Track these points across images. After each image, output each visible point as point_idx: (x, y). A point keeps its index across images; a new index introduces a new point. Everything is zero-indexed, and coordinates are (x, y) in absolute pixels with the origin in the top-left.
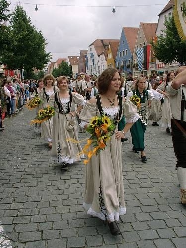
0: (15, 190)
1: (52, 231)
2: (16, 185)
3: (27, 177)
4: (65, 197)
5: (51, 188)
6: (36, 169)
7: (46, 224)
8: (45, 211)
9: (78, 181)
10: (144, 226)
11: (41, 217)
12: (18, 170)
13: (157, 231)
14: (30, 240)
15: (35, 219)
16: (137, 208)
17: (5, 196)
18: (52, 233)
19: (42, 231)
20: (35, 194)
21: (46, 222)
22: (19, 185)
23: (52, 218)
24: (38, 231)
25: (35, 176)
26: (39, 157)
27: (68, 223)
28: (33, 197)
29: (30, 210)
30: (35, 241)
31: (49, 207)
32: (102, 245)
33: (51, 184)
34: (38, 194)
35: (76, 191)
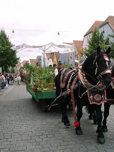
0: (8, 143)
2: (9, 140)
3: (15, 134)
4: (41, 147)
5: (31, 141)
6: (20, 130)
9: (47, 136)
12: (8, 130)
17: (3, 147)
20: (22, 145)
22: (11, 140)
25: (20, 134)
26: (20, 122)
28: (21, 147)
33: (31, 139)
34: (24, 145)
35: (47, 142)
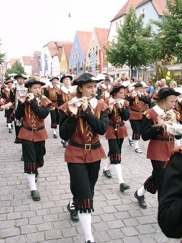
1: (29, 226)
5: (21, 187)
6: (4, 170)
7: (22, 220)
8: (20, 208)
9: (46, 179)
10: (111, 217)
11: (17, 214)
13: (122, 221)
14: (9, 235)
15: (11, 216)
16: (103, 202)
18: (29, 228)
19: (20, 227)
20: (7, 192)
21: (21, 218)
23: (27, 214)
24: (16, 227)
25: (4, 176)
27: (43, 218)
28: (5, 196)
29: (5, 208)
30: (14, 236)
31: (23, 204)
32: (77, 236)
33: (21, 183)
34: (10, 193)
35: (45, 189)
